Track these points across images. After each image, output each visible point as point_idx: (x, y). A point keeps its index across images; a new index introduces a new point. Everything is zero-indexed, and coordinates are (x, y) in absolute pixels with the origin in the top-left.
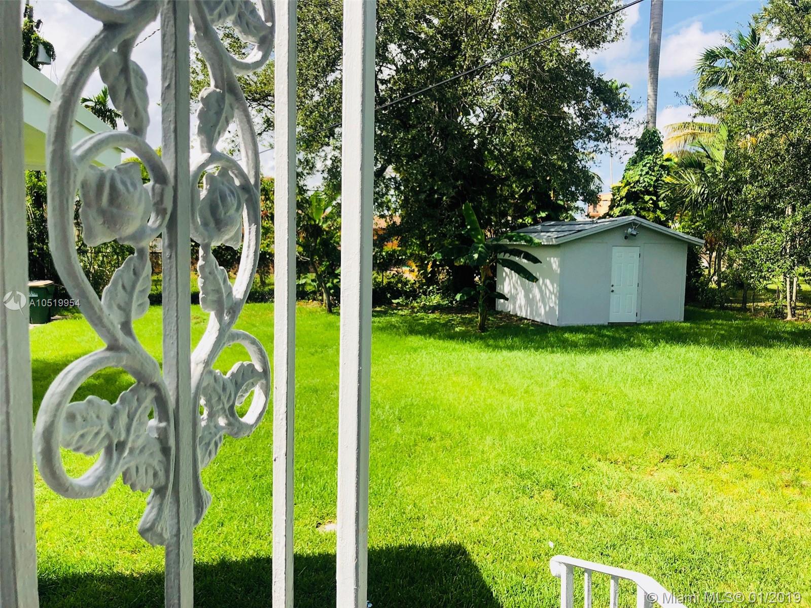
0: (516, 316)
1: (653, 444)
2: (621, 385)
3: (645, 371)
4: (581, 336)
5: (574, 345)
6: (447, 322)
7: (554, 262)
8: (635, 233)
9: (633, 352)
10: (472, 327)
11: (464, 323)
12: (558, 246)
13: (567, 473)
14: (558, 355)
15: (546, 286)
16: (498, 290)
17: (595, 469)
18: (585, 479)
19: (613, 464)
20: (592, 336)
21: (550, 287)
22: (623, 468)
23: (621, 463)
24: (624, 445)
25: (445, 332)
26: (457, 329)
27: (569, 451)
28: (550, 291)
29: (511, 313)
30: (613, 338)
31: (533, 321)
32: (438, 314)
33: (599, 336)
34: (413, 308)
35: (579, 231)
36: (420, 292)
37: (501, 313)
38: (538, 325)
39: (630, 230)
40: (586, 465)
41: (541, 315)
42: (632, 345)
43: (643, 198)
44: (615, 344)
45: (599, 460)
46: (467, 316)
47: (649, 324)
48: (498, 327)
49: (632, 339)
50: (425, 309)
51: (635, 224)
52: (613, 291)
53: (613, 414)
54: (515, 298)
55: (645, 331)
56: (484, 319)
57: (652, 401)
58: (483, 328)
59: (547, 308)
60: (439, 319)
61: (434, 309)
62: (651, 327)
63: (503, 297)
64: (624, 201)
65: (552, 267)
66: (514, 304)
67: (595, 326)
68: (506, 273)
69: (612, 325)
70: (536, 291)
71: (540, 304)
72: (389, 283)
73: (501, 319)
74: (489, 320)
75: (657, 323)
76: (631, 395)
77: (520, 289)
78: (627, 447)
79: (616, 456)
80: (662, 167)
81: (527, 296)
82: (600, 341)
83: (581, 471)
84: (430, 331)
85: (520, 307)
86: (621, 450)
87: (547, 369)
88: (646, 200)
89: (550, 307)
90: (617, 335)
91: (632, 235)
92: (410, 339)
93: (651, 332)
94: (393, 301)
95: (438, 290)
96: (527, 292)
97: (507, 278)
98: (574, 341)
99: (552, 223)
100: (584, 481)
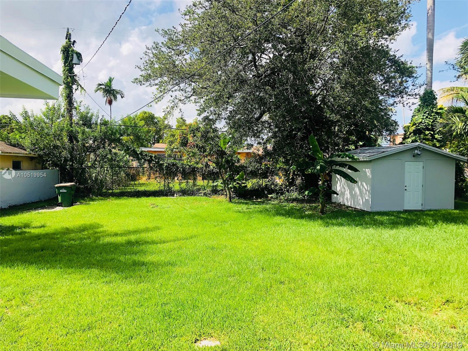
0: (344, 205)
1: (437, 292)
2: (412, 249)
3: (429, 241)
4: (386, 217)
5: (381, 224)
6: (301, 208)
7: (368, 172)
8: (420, 153)
9: (421, 229)
10: (316, 212)
11: (311, 209)
12: (370, 161)
13: (373, 310)
14: (371, 229)
15: (363, 186)
16: (333, 189)
17: (394, 308)
18: (386, 315)
19: (407, 305)
20: (393, 217)
21: (366, 187)
22: (415, 308)
23: (413, 304)
24: (415, 291)
25: (299, 215)
26: (307, 213)
27: (375, 293)
28: (365, 189)
29: (341, 203)
30: (407, 219)
31: (355, 208)
32: (296, 204)
33: (397, 218)
34: (281, 199)
35: (383, 152)
36: (285, 191)
37: (335, 203)
38: (358, 211)
39: (416, 151)
40: (387, 305)
41: (360, 204)
42: (419, 224)
43: (425, 133)
44: (408, 223)
45: (397, 302)
46: (313, 205)
47: (430, 210)
48: (332, 212)
49: (419, 220)
50: (288, 200)
51: (420, 148)
52: (406, 190)
53: (406, 269)
54: (343, 194)
55: (428, 215)
56: (323, 206)
57: (434, 261)
58: (322, 212)
59: (364, 200)
60: (296, 206)
61: (293, 200)
62: (432, 212)
63: (336, 193)
64: (412, 134)
65: (366, 175)
66: (343, 198)
67: (395, 212)
68: (338, 179)
69: (406, 211)
70: (357, 190)
71: (360, 198)
72: (267, 185)
73: (335, 207)
74: (327, 207)
75: (436, 210)
76: (419, 257)
77: (346, 188)
78: (418, 293)
79: (409, 299)
80: (437, 113)
81: (351, 193)
82: (398, 221)
83: (384, 309)
84: (290, 213)
85: (347, 199)
86: (413, 294)
87: (362, 238)
88: (426, 134)
89: (365, 199)
90: (409, 217)
91: (418, 154)
92: (276, 218)
93: (432, 216)
94: (269, 196)
95: (296, 189)
96: (351, 190)
97: (339, 182)
98: (381, 221)
99: (367, 148)
100: (386, 317)
